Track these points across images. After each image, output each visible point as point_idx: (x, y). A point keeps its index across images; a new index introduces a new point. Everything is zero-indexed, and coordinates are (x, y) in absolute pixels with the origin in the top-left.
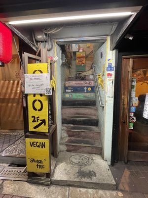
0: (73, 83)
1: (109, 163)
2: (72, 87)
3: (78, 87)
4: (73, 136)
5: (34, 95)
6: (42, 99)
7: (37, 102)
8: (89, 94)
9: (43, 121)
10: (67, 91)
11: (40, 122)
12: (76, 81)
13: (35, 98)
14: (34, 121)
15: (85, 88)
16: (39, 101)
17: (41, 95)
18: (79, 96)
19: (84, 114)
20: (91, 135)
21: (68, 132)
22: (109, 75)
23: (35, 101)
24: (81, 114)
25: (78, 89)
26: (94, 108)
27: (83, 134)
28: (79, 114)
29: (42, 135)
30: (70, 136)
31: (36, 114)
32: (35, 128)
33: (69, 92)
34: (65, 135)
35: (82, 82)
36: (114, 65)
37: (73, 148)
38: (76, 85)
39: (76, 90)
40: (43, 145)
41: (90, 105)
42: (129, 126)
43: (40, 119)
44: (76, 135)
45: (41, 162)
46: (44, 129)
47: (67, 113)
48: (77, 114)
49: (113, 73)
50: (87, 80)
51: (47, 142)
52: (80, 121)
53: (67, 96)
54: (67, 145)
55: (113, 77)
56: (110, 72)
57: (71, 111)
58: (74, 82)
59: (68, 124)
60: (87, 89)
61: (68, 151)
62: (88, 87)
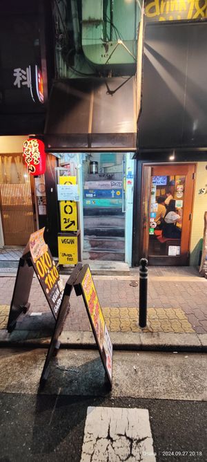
0: (97, 185)
1: (130, 265)
2: (95, 190)
3: (103, 190)
4: (96, 246)
5: (66, 201)
6: (72, 204)
7: (68, 207)
8: (117, 200)
9: (73, 222)
10: (87, 195)
11: (70, 223)
12: (100, 180)
13: (66, 204)
14: (65, 222)
15: (113, 192)
16: (70, 206)
17: (71, 201)
18: (105, 203)
19: (109, 225)
20: (116, 244)
21: (90, 241)
22: (129, 182)
23: (66, 206)
24: (106, 225)
25: (103, 192)
26: (122, 217)
27: (107, 243)
28: (103, 225)
29: (72, 233)
30: (92, 246)
31: (67, 216)
32: (66, 228)
33: (91, 198)
34: (88, 245)
35: (109, 183)
36: (133, 173)
37: (97, 255)
38: (99, 188)
39: (100, 194)
40: (72, 242)
41: (117, 215)
42: (149, 231)
43: (71, 220)
44: (100, 245)
45: (71, 255)
46: (73, 228)
47: (89, 223)
48: (101, 224)
49: (132, 180)
50: (116, 180)
51: (75, 239)
52: (105, 232)
53: (88, 202)
54: (90, 253)
55: (132, 185)
56: (130, 180)
57: (94, 222)
58: (97, 183)
59: (90, 235)
60: (115, 194)
61: (91, 259)
62: (116, 190)
